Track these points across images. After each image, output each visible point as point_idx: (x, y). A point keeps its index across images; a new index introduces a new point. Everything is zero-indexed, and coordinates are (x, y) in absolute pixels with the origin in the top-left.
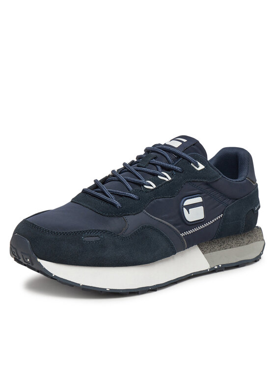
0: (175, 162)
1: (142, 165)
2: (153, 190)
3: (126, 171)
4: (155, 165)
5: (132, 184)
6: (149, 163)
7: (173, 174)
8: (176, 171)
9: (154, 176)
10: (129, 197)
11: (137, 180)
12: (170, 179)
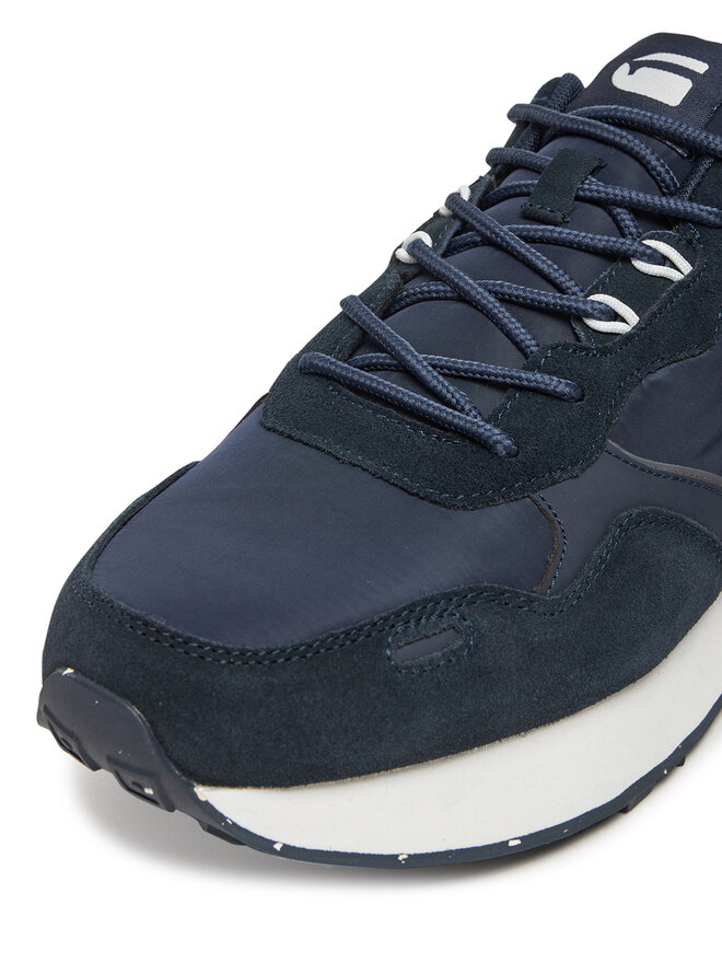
0: (685, 181)
1: (546, 211)
2: (628, 337)
3: (475, 244)
4: (604, 204)
5: (523, 313)
6: (578, 198)
7: (690, 242)
8: (700, 223)
9: (615, 267)
10: (537, 391)
11: (548, 296)
12: (686, 267)
